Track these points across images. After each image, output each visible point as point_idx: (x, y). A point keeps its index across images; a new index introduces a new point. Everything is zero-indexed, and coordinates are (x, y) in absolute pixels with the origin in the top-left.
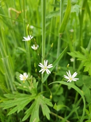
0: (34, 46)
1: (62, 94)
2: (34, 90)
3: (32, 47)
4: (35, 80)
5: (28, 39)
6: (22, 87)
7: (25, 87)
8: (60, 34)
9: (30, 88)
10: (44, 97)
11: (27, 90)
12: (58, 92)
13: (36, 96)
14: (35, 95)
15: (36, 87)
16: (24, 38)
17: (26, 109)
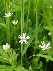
0: (14, 21)
2: (14, 62)
3: (12, 22)
4: (15, 53)
5: (8, 15)
6: (3, 59)
7: (5, 59)
8: (37, 10)
9: (10, 60)
10: (23, 68)
11: (7, 62)
13: (15, 68)
14: (15, 66)
15: (16, 59)
16: (5, 14)
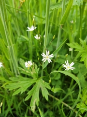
0: (37, 36)
1: (60, 79)
2: (36, 75)
3: (35, 37)
5: (31, 29)
6: (25, 72)
7: (27, 72)
8: (61, 25)
9: (32, 73)
10: (44, 81)
11: (29, 75)
12: (56, 77)
13: (37, 80)
14: (36, 79)
15: (38, 72)
16: (28, 28)
17: (28, 91)
